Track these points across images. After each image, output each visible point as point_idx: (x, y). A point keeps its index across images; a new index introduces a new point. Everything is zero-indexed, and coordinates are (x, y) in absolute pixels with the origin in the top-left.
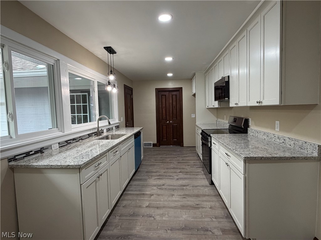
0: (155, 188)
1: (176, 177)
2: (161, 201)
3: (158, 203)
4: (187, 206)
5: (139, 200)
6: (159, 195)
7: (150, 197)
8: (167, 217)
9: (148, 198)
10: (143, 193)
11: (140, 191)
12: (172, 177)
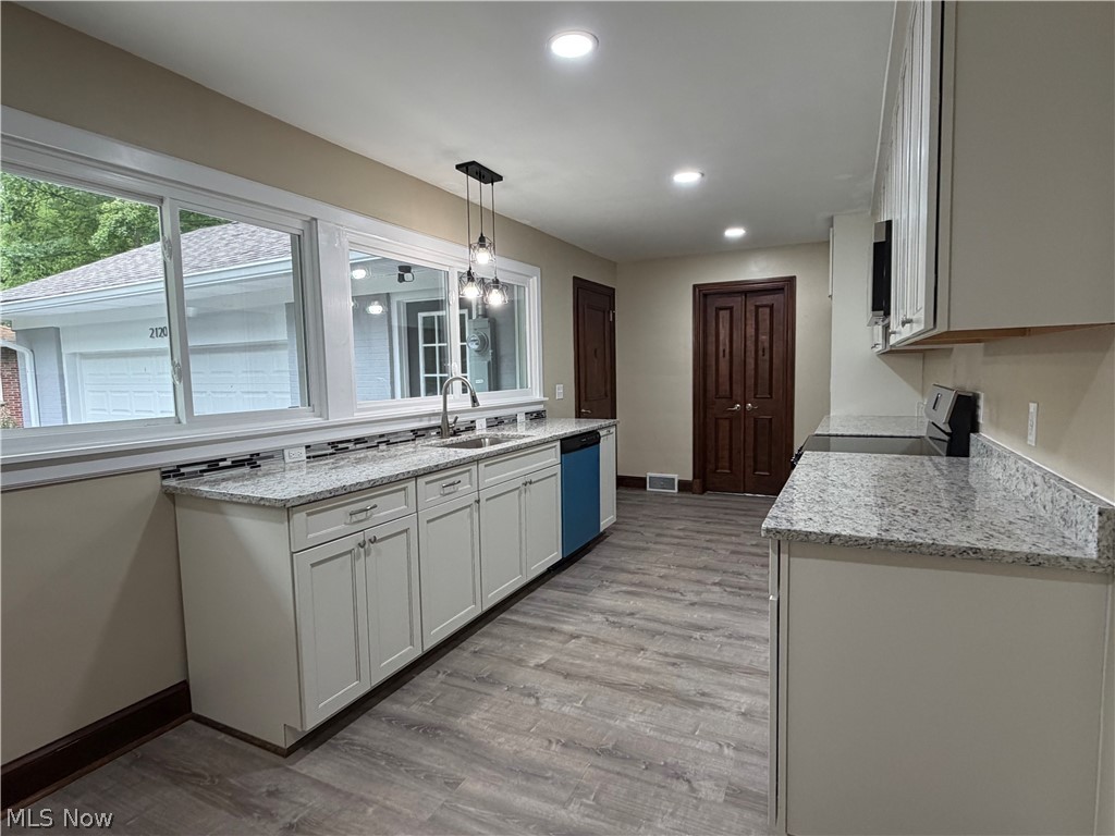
0: (599, 618)
1: (691, 597)
2: (590, 659)
3: (578, 662)
4: (664, 690)
5: (529, 643)
6: (595, 641)
7: (567, 642)
8: (579, 708)
9: (560, 642)
10: (552, 625)
11: (547, 618)
12: (678, 596)
